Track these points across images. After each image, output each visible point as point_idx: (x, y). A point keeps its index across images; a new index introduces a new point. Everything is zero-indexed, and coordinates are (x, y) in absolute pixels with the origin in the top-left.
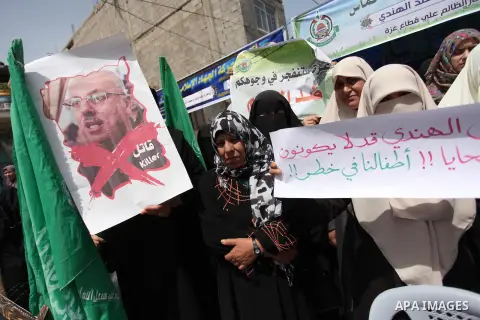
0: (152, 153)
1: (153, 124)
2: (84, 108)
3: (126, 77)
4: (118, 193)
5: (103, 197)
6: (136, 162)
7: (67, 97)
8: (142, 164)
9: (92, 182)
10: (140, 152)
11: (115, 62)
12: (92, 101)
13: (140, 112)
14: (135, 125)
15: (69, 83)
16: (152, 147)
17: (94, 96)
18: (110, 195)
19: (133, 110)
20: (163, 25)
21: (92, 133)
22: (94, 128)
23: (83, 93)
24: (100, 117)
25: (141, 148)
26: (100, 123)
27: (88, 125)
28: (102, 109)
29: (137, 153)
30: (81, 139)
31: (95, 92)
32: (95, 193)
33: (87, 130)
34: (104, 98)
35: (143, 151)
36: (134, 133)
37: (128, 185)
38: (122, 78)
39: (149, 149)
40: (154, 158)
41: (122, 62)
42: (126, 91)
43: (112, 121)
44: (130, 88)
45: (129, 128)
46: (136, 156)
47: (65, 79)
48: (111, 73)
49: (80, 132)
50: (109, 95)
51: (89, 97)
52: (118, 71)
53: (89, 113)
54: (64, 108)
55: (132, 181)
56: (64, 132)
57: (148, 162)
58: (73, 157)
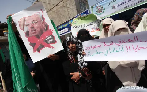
0: (51, 39)
1: (51, 30)
2: (30, 26)
3: (42, 15)
4: (41, 51)
5: (37, 52)
6: (46, 41)
7: (26, 23)
8: (48, 42)
9: (34, 48)
10: (47, 38)
11: (39, 12)
12: (33, 24)
13: (47, 26)
15: (26, 19)
16: (51, 37)
17: (34, 22)
18: (39, 51)
19: (45, 26)
20: (52, 10)
21: (33, 33)
22: (34, 32)
23: (30, 22)
24: (35, 28)
25: (48, 37)
26: (35, 30)
27: (32, 31)
28: (36, 26)
29: (46, 39)
30: (30, 35)
31: (34, 21)
32: (35, 51)
33: (32, 32)
34: (36, 23)
35: (48, 38)
36: (45, 33)
37: (44, 49)
38: (41, 16)
39: (50, 38)
40: (52, 40)
41: (41, 11)
42: (42, 20)
43: (39, 29)
44: (44, 19)
46: (46, 40)
47: (25, 18)
49: (30, 33)
50: (38, 21)
51: (32, 23)
52: (40, 14)
53: (32, 28)
54: (25, 26)
55: (45, 47)
56: (25, 33)
57: (50, 42)
58: (28, 40)
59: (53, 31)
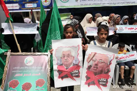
2: (96, 63)
3: (112, 60)
7: (94, 58)
8: (100, 83)
10: (102, 80)
12: (99, 62)
13: (109, 71)
14: (105, 73)
16: (105, 81)
17: (100, 61)
19: (107, 70)
21: (94, 70)
22: (95, 68)
26: (97, 68)
27: (94, 67)
30: (91, 70)
32: (86, 83)
33: (93, 68)
34: (102, 62)
35: (103, 80)
37: (94, 86)
38: (110, 60)
40: (104, 83)
42: (109, 64)
43: (100, 69)
45: (103, 73)
46: (100, 80)
47: (96, 53)
48: (108, 57)
49: (91, 68)
50: (104, 62)
51: (99, 61)
52: (110, 58)
53: (96, 65)
54: (92, 60)
55: (95, 85)
56: (88, 66)
57: (102, 83)
58: (86, 73)
59: (110, 77)
